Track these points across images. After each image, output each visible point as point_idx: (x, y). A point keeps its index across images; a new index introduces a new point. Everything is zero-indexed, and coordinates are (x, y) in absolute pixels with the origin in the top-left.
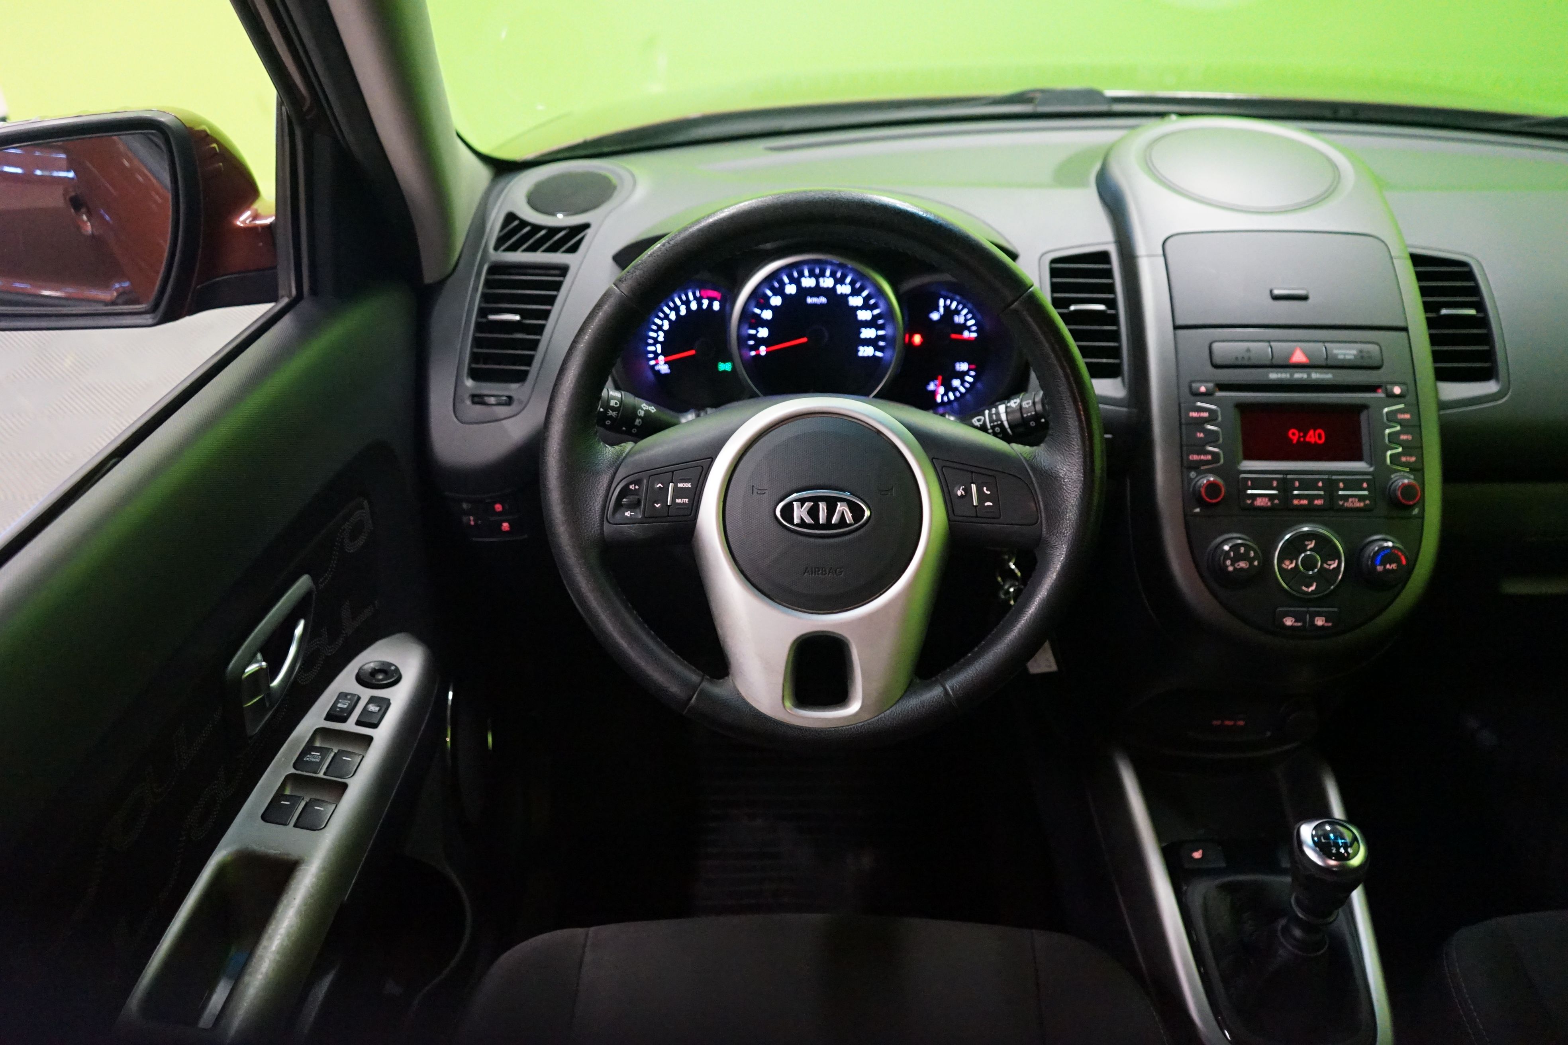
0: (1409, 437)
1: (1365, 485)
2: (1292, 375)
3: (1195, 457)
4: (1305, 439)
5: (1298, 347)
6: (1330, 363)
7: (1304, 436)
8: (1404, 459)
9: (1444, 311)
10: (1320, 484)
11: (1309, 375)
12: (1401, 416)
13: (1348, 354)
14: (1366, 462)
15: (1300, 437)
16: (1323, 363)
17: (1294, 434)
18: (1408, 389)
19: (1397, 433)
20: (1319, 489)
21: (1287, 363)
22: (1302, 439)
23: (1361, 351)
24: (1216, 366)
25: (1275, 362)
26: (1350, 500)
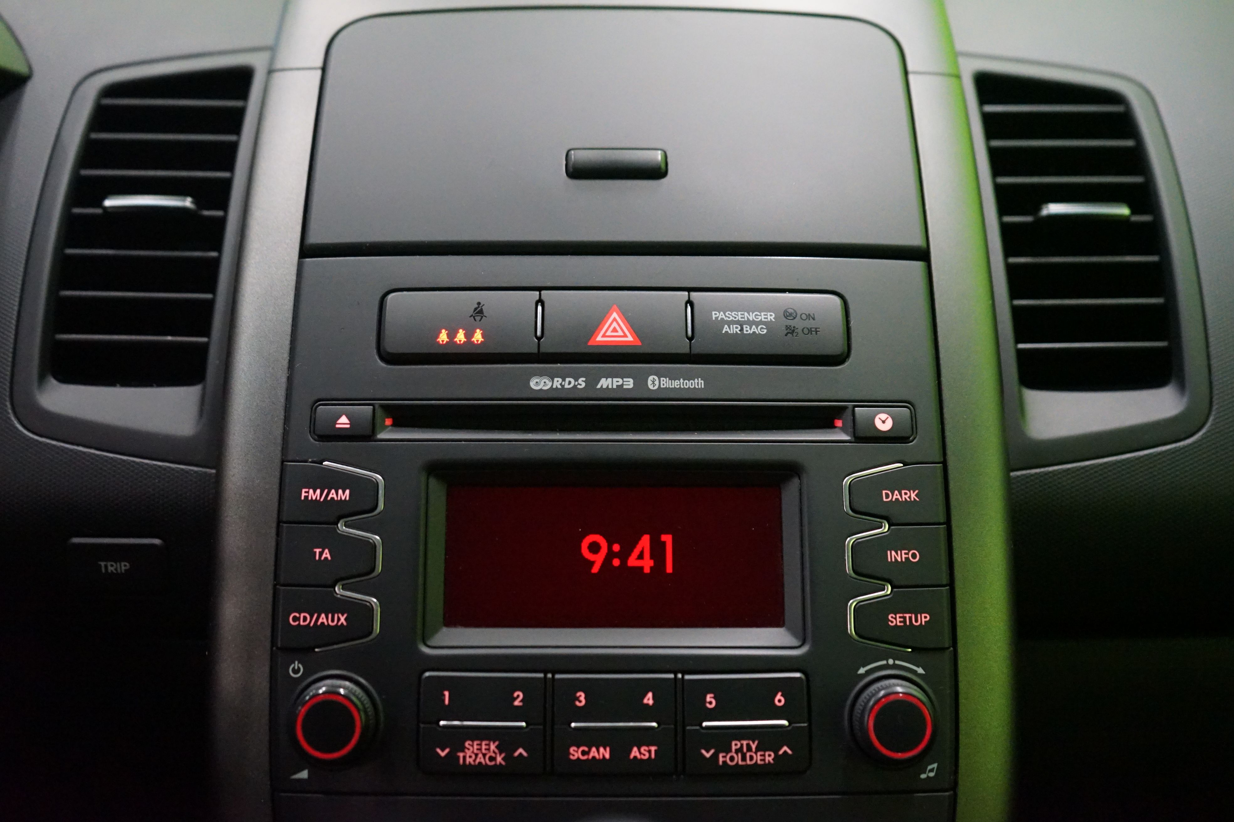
0: (913, 556)
1: (779, 700)
2: (592, 382)
3: (304, 619)
4: (624, 560)
5: (615, 306)
6: (699, 347)
7: (624, 555)
8: (895, 620)
9: (1054, 209)
10: (649, 699)
11: (641, 381)
12: (889, 496)
13: (751, 323)
14: (789, 629)
15: (611, 555)
16: (683, 347)
17: (594, 548)
18: (913, 417)
19: (884, 544)
20: (646, 713)
21: (581, 349)
22: (616, 562)
23: (788, 315)
24: (391, 359)
25: (547, 347)
26: (735, 745)
